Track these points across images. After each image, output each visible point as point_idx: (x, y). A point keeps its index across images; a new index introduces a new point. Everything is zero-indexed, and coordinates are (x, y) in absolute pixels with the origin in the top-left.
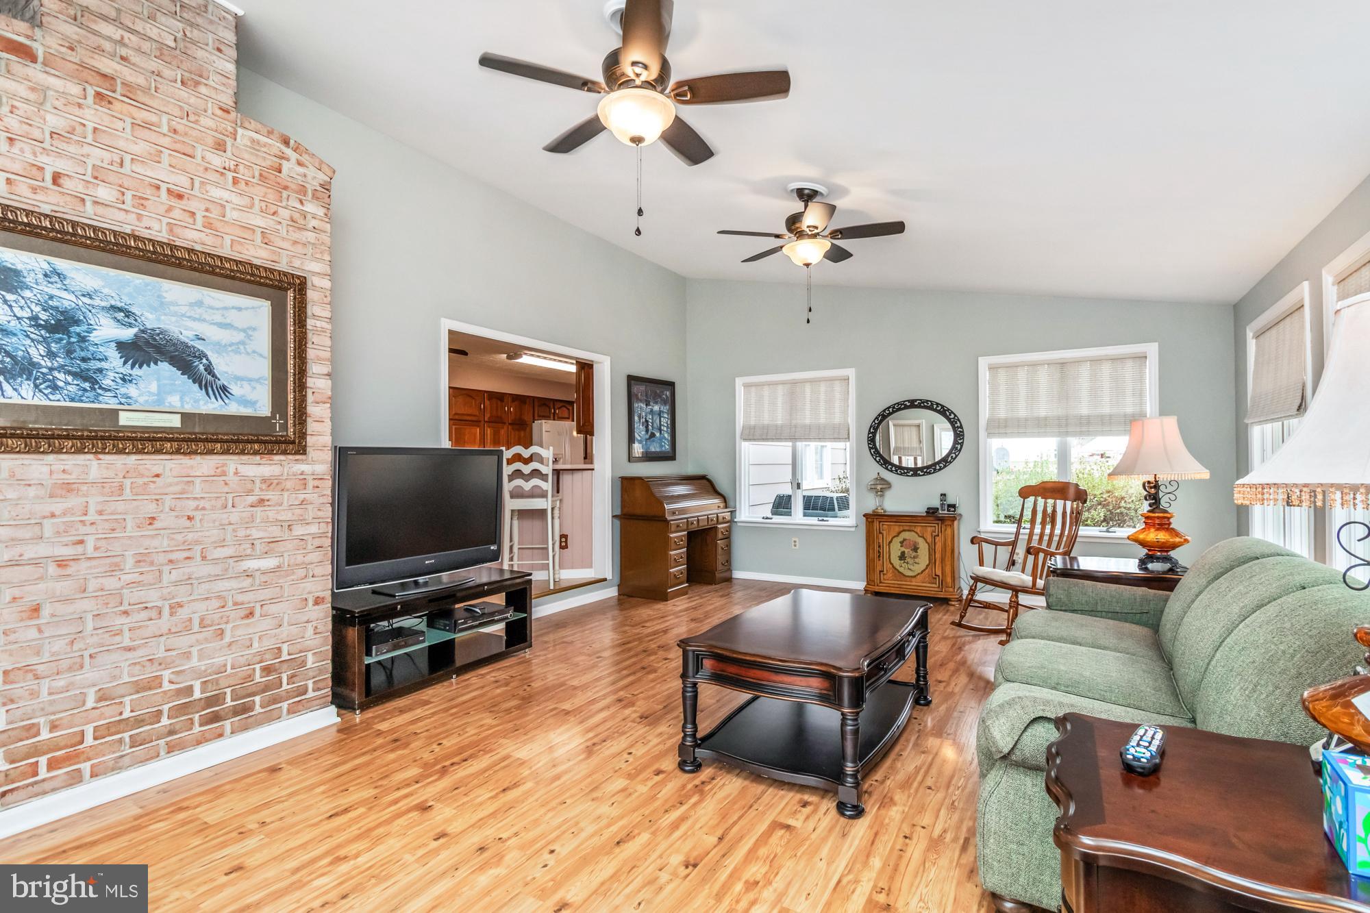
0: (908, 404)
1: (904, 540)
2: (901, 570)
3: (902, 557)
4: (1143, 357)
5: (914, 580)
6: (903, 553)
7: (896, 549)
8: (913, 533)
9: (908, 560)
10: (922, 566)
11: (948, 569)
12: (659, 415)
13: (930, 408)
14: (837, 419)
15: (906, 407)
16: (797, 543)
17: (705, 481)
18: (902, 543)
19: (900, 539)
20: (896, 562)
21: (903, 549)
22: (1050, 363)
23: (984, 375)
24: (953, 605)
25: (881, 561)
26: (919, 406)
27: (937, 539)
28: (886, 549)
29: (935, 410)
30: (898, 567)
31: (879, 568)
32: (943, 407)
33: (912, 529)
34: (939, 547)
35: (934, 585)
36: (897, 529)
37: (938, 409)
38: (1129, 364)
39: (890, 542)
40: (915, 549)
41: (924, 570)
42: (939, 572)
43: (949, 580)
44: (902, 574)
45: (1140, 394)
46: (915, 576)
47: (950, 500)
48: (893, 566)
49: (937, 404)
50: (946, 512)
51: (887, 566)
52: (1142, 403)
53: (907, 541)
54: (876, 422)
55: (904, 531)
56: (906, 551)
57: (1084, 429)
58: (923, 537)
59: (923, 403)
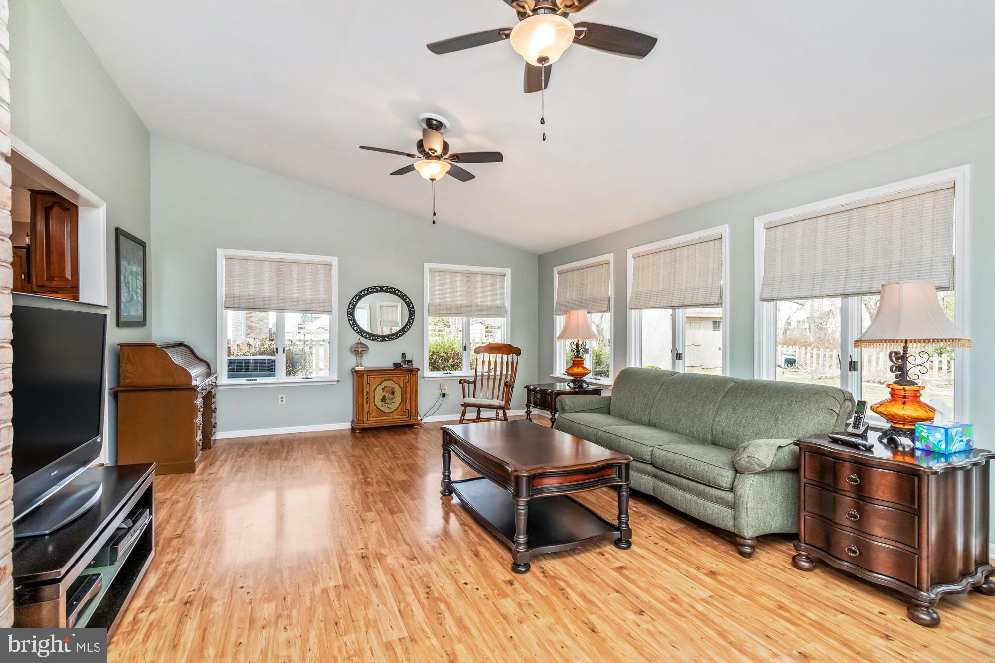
0: (379, 289)
1: (385, 387)
2: (382, 409)
3: (383, 400)
4: (504, 275)
5: (391, 415)
6: (384, 397)
7: (379, 394)
8: (391, 382)
9: (388, 401)
10: (397, 405)
11: (414, 404)
12: (136, 276)
13: (394, 293)
14: (322, 295)
15: (377, 291)
16: (284, 400)
17: (182, 348)
18: (383, 389)
19: (382, 387)
20: (378, 403)
21: (384, 394)
22: (462, 273)
23: (427, 275)
24: (417, 428)
25: (368, 405)
26: (386, 291)
27: (408, 384)
28: (372, 395)
29: (397, 295)
30: (380, 408)
31: (366, 410)
32: (402, 293)
33: (391, 378)
34: (409, 390)
35: (405, 417)
36: (380, 380)
37: (400, 294)
38: (498, 278)
39: (375, 390)
40: (393, 393)
41: (398, 407)
42: (408, 407)
43: (414, 411)
44: (382, 411)
45: (503, 295)
46: (392, 412)
47: (408, 358)
48: (377, 407)
49: (398, 291)
50: (407, 366)
51: (372, 407)
52: (504, 301)
53: (387, 388)
54: (354, 300)
55: (385, 380)
56: (386, 395)
57: (480, 313)
58: (398, 384)
59: (389, 289)
